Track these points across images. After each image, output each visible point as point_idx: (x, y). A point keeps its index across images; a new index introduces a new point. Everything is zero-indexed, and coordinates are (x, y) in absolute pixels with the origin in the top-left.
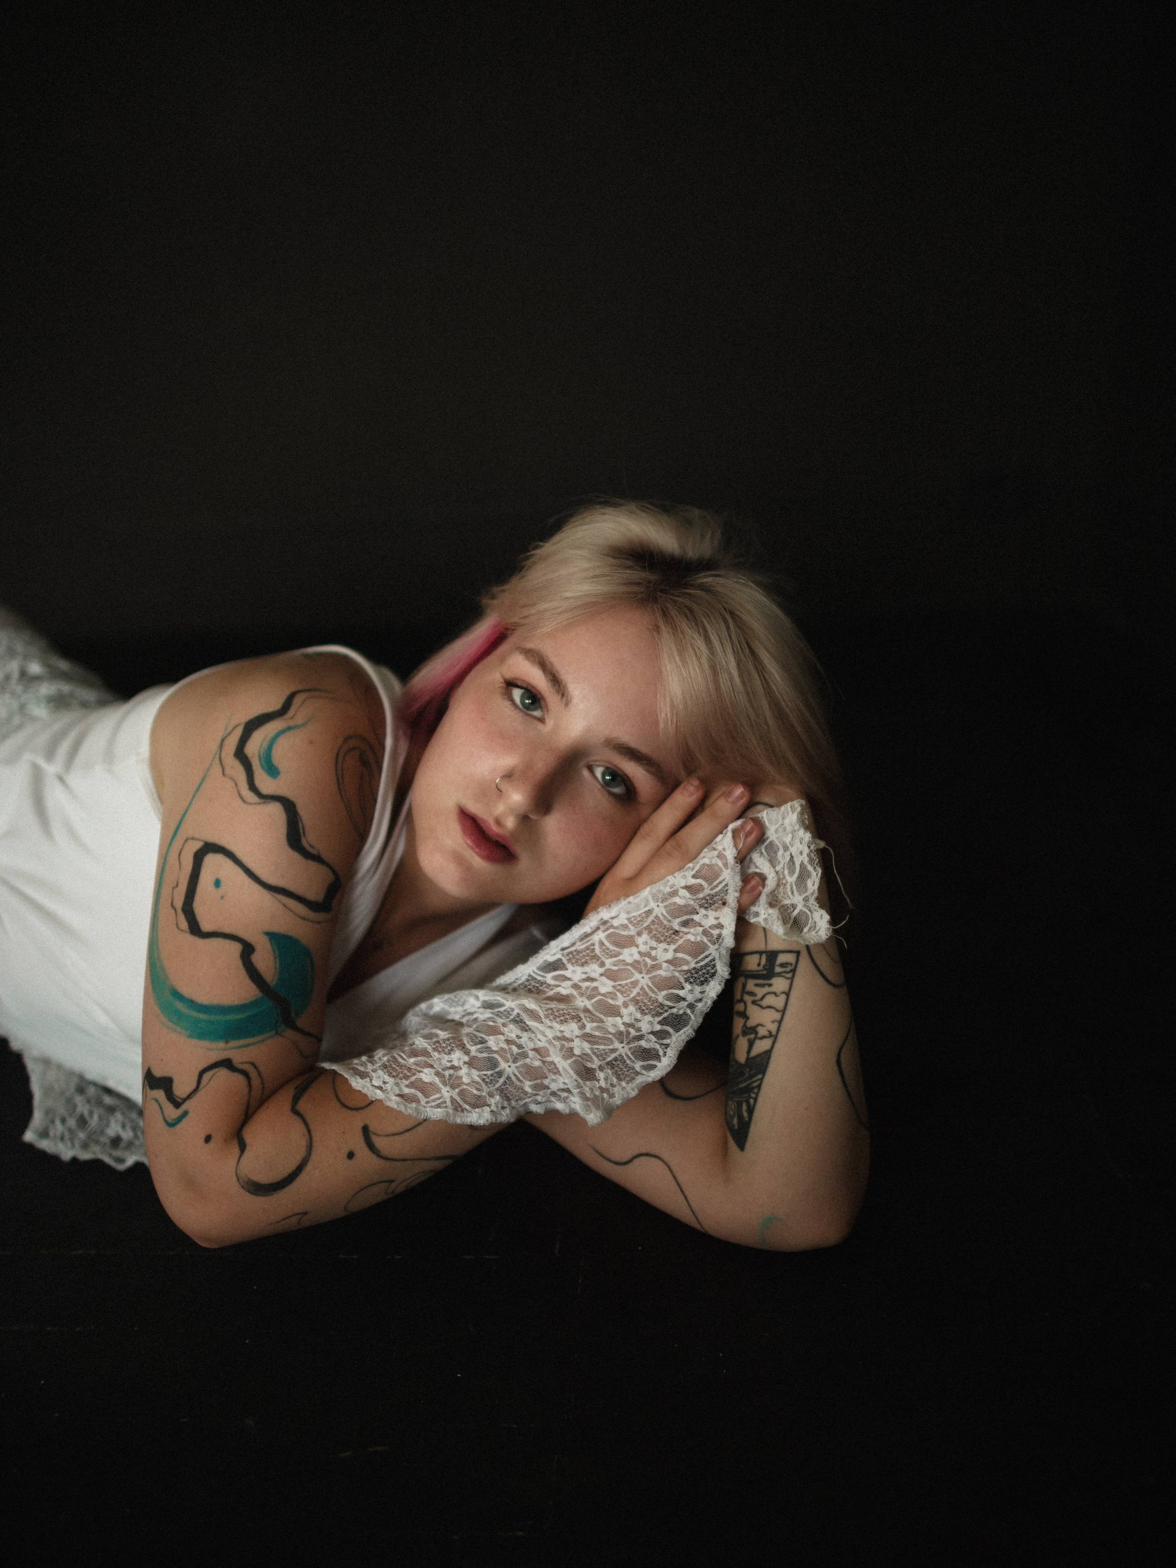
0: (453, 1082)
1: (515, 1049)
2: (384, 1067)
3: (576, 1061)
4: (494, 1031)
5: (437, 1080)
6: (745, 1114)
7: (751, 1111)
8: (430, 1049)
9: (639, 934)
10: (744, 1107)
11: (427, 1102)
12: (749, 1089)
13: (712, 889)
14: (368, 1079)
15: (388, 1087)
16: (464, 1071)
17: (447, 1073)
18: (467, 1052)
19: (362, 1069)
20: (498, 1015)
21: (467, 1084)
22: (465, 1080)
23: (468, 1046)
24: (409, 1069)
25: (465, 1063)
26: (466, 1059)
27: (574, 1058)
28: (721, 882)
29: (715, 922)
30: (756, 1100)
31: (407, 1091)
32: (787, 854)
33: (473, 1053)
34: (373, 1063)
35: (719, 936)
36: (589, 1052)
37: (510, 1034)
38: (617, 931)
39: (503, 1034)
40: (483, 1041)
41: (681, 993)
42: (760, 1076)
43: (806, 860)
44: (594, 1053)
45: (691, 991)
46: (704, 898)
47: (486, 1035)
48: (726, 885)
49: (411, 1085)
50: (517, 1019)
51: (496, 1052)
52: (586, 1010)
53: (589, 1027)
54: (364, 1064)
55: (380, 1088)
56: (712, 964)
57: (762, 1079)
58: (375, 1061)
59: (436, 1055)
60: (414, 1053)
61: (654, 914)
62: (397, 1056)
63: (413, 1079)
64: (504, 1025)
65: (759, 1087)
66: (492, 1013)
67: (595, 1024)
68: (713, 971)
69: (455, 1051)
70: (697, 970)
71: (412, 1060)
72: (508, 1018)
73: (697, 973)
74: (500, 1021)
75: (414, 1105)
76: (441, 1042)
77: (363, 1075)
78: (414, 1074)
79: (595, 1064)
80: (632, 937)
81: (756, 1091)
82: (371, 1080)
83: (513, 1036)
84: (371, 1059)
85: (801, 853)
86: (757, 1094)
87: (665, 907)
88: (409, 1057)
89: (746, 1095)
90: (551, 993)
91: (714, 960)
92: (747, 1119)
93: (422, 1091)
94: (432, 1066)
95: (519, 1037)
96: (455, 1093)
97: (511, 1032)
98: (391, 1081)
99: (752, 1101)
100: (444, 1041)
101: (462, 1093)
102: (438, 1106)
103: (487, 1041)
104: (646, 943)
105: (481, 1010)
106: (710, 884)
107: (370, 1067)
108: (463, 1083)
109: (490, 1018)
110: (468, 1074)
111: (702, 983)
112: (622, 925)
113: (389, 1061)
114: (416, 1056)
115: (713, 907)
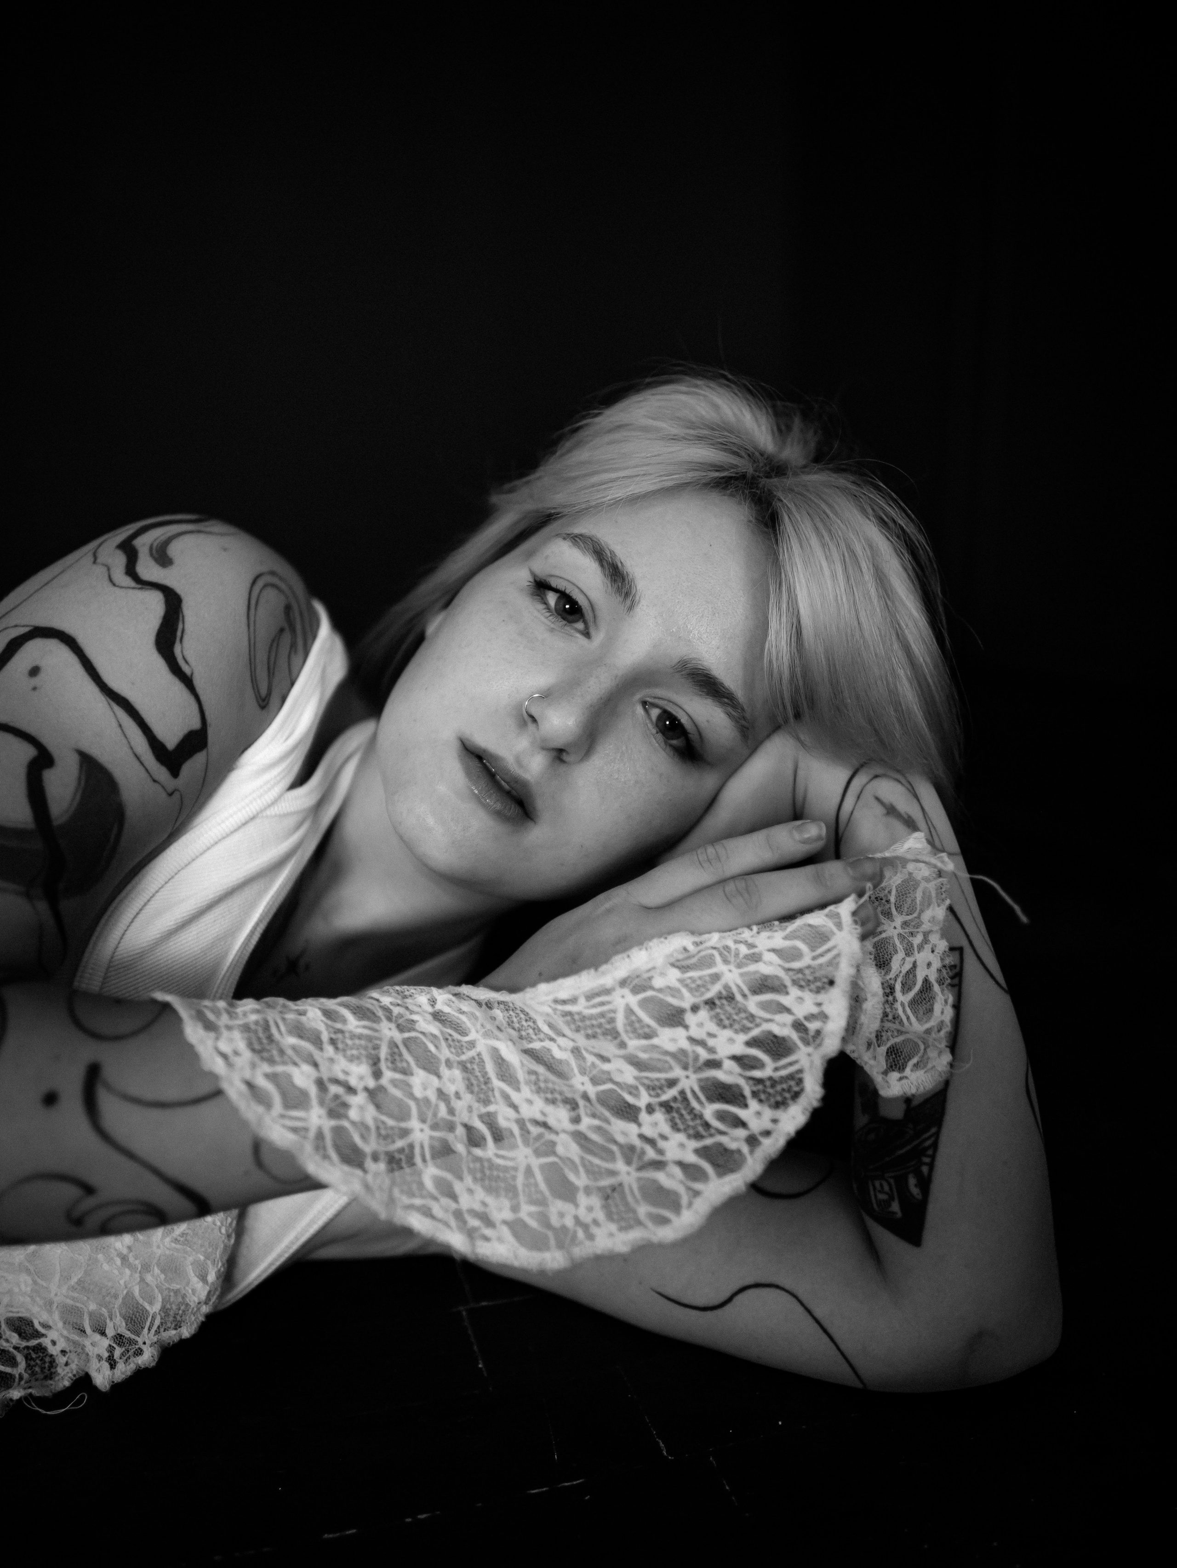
0: (337, 1110)
1: (443, 1111)
2: (246, 1028)
3: (553, 1164)
4: (430, 1065)
5: (313, 1091)
6: (915, 1191)
7: (925, 1184)
8: (325, 1037)
9: (695, 1009)
10: (912, 1181)
11: (282, 1116)
12: (918, 1153)
13: (814, 958)
14: (212, 1035)
15: (238, 1061)
16: (358, 1100)
17: (334, 1089)
18: (377, 1074)
19: (211, 1016)
20: (447, 1039)
21: (353, 1123)
22: (353, 1114)
23: (383, 1065)
24: (282, 1052)
25: (366, 1089)
26: (371, 1083)
27: (552, 1159)
28: (829, 950)
29: (815, 1010)
30: (931, 1166)
31: (261, 1082)
32: (909, 961)
33: (384, 1081)
34: (232, 1015)
35: (818, 1033)
36: (577, 1160)
37: (449, 1084)
38: (661, 996)
39: (439, 1076)
40: (406, 1072)
41: (742, 1113)
42: (934, 1130)
43: (933, 978)
44: (584, 1166)
45: (758, 1114)
46: (800, 971)
47: (417, 1065)
48: (838, 955)
49: (272, 1077)
50: (469, 1065)
51: (415, 1099)
52: (585, 1097)
53: (587, 1122)
54: (217, 1012)
55: (224, 1056)
56: (797, 1078)
57: (937, 1135)
58: (236, 1013)
59: (329, 1050)
60: (299, 1031)
61: (723, 981)
62: (272, 1023)
63: (280, 1069)
64: (449, 1064)
65: (935, 1146)
66: (442, 1032)
67: (596, 1122)
68: (796, 1089)
69: (361, 1063)
70: (773, 1082)
71: (292, 1040)
72: (458, 1055)
73: (773, 1086)
74: (445, 1053)
75: (260, 1109)
76: (347, 1035)
77: (210, 1026)
78: (284, 1063)
79: (580, 1180)
80: (681, 1011)
81: (930, 1152)
82: (217, 1039)
83: (451, 1089)
84: (230, 1009)
85: (929, 965)
86: (933, 1157)
87: (742, 975)
88: (290, 1032)
89: (913, 1163)
90: (536, 1045)
91: (800, 1071)
92: (920, 1197)
93: (284, 1095)
94: (316, 1065)
95: (458, 1095)
96: (328, 1124)
97: (452, 1081)
98: (247, 1055)
99: (925, 1169)
100: (353, 1036)
101: (338, 1131)
102: (295, 1130)
103: (412, 1074)
104: (701, 1025)
105: (430, 1018)
106: (813, 949)
107: (224, 1019)
108: (346, 1117)
109: (435, 1036)
110: (361, 1108)
111: (777, 1105)
112: (669, 987)
113: (257, 1023)
114: (301, 1037)
115: (813, 987)
